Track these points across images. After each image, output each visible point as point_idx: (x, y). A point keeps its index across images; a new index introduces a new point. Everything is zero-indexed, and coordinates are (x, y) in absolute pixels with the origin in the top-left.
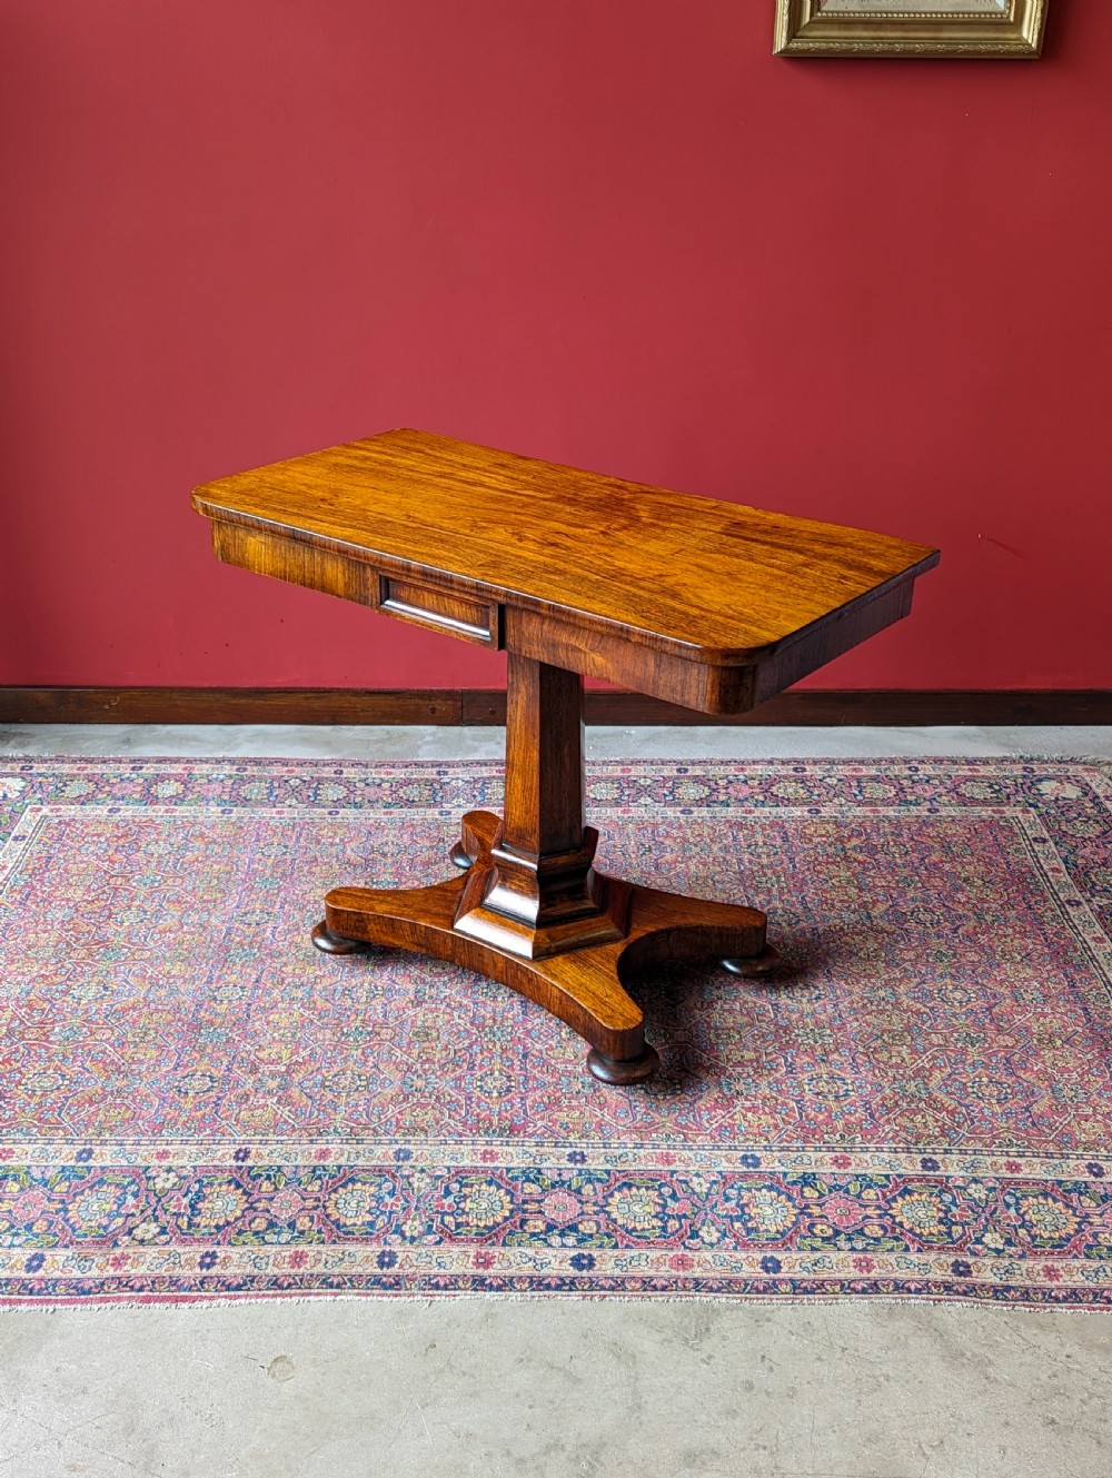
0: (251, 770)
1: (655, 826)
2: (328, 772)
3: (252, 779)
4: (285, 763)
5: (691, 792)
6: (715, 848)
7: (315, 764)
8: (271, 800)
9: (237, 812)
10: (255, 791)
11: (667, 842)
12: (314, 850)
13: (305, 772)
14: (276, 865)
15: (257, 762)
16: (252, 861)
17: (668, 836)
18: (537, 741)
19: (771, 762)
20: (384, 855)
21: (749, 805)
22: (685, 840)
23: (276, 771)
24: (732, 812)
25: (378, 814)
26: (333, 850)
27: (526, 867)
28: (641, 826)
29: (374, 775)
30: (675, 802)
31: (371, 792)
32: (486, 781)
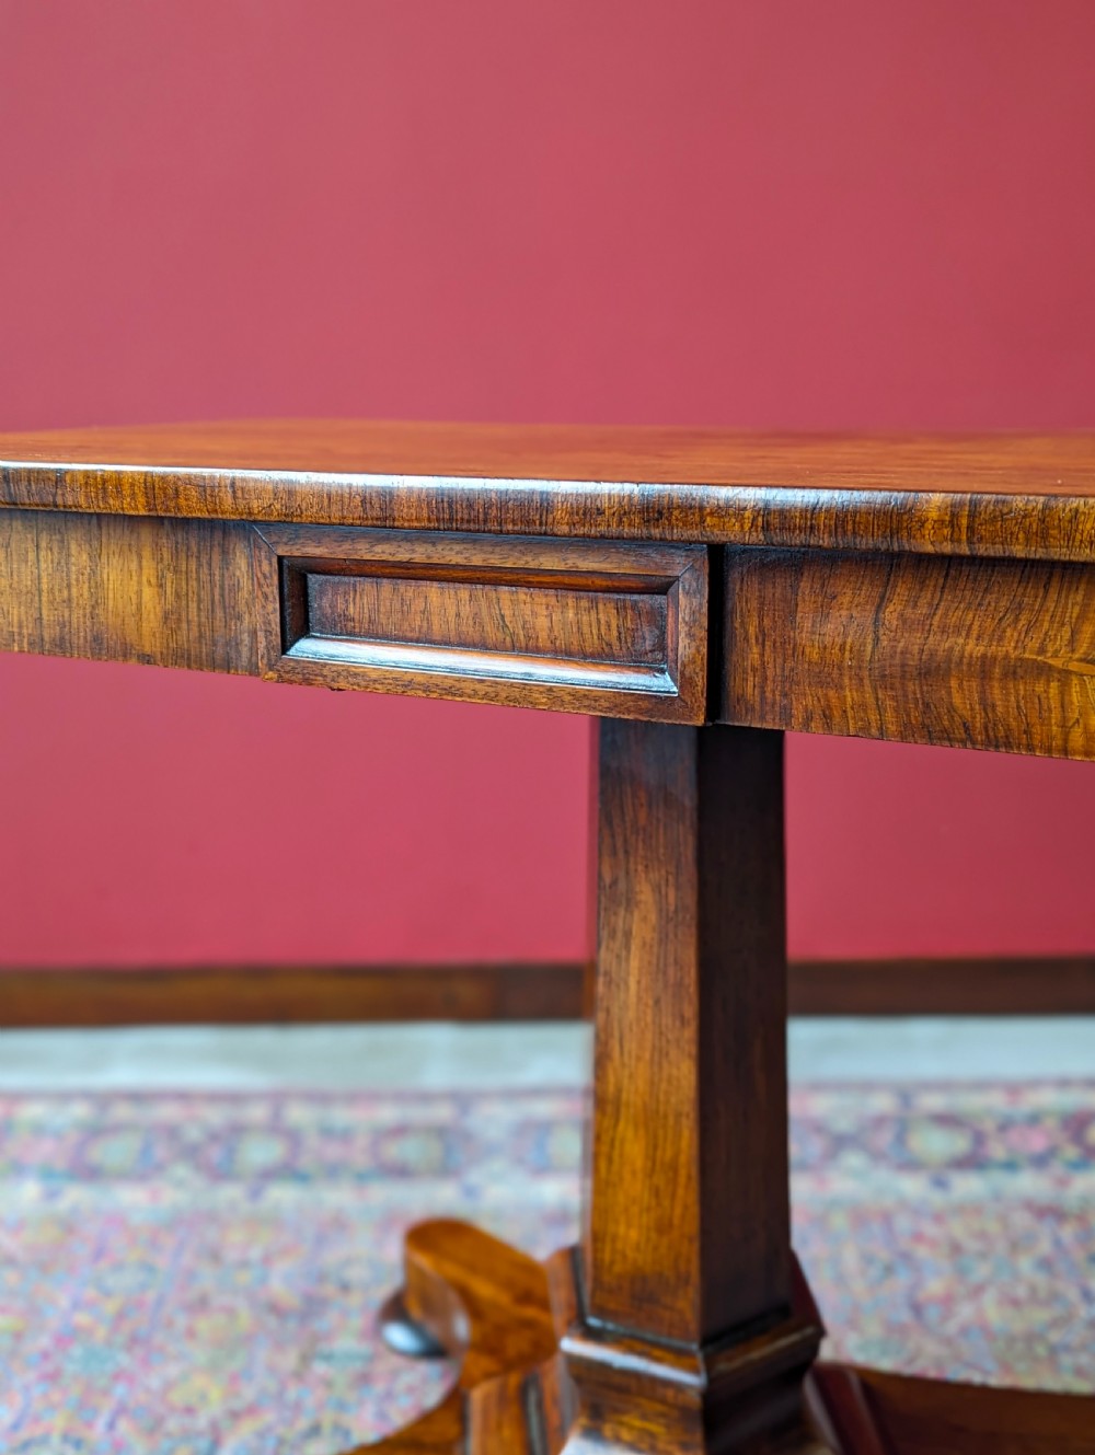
0: (122, 1112)
1: (887, 1218)
2: (258, 1113)
3: (116, 1129)
4: (183, 1096)
5: (937, 1144)
6: (1025, 1264)
7: (234, 1098)
8: (145, 1171)
9: (76, 1196)
10: (115, 1152)
11: (922, 1252)
12: (207, 1278)
13: (216, 1116)
14: (121, 1316)
15: (137, 1097)
16: (77, 1305)
17: (918, 1237)
18: (690, 1032)
19: (1064, 1083)
20: (345, 1288)
21: (1057, 1168)
22: (956, 1249)
23: (168, 1112)
24: (1029, 1184)
25: (338, 1197)
26: (245, 1278)
27: (667, 1383)
28: (860, 1217)
29: (341, 1116)
30: (910, 1165)
31: (334, 1152)
32: (544, 1128)
